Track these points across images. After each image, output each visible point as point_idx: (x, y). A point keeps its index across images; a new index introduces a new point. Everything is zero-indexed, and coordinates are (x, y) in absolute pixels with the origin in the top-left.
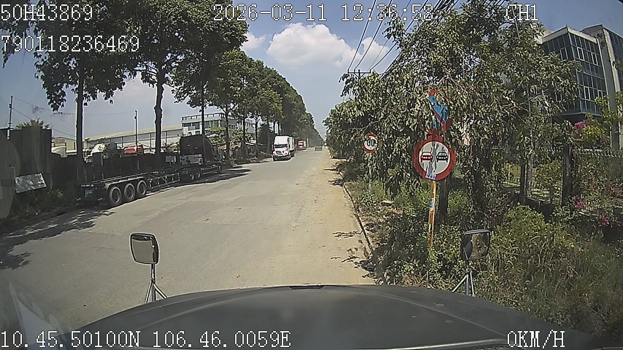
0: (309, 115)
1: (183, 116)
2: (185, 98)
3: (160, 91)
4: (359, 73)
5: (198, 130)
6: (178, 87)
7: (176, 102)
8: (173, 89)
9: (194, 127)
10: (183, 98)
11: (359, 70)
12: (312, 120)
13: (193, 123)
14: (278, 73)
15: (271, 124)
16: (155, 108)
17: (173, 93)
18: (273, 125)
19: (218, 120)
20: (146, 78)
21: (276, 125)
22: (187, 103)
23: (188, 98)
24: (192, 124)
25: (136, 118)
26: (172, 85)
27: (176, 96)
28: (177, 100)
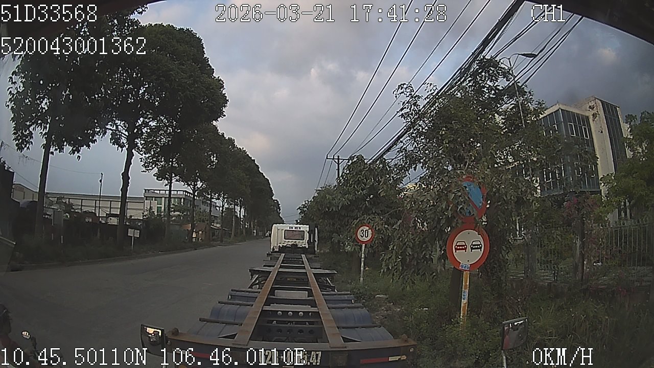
0: (275, 201)
1: (146, 188)
2: (153, 168)
3: (130, 156)
4: (338, 159)
5: (160, 206)
6: (147, 156)
7: (144, 171)
8: (141, 157)
9: (156, 202)
10: (151, 168)
11: (338, 157)
12: (279, 207)
13: (155, 197)
14: (247, 153)
15: (238, 208)
16: (122, 175)
17: (141, 161)
18: (239, 210)
19: (181, 198)
20: (116, 140)
21: (242, 210)
22: (154, 175)
23: (156, 170)
24: (154, 199)
25: (101, 181)
26: (141, 153)
27: (144, 165)
28: (144, 169)
